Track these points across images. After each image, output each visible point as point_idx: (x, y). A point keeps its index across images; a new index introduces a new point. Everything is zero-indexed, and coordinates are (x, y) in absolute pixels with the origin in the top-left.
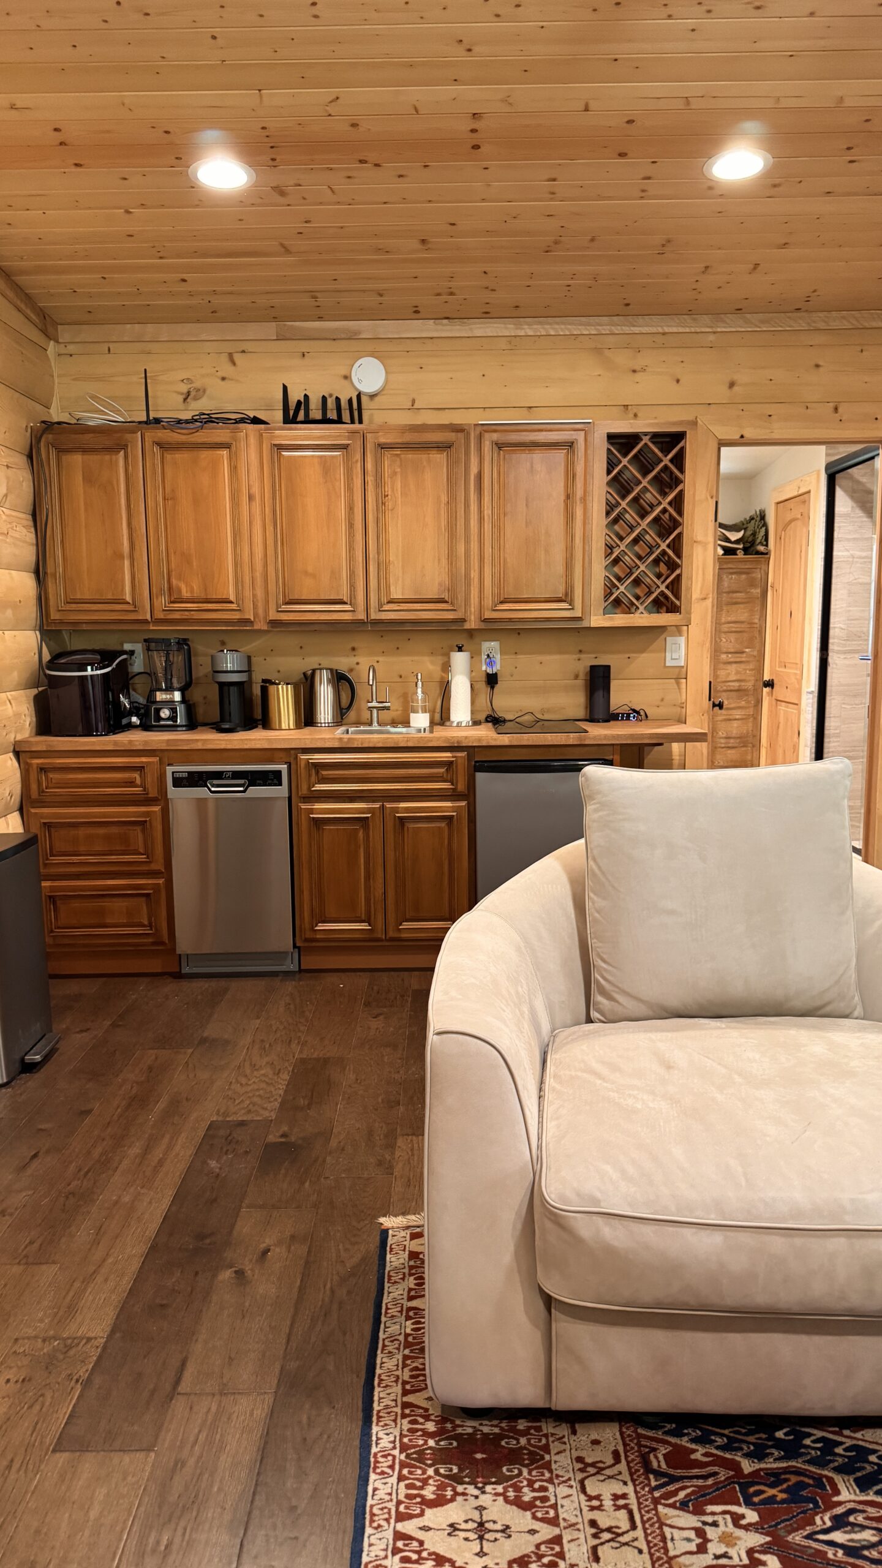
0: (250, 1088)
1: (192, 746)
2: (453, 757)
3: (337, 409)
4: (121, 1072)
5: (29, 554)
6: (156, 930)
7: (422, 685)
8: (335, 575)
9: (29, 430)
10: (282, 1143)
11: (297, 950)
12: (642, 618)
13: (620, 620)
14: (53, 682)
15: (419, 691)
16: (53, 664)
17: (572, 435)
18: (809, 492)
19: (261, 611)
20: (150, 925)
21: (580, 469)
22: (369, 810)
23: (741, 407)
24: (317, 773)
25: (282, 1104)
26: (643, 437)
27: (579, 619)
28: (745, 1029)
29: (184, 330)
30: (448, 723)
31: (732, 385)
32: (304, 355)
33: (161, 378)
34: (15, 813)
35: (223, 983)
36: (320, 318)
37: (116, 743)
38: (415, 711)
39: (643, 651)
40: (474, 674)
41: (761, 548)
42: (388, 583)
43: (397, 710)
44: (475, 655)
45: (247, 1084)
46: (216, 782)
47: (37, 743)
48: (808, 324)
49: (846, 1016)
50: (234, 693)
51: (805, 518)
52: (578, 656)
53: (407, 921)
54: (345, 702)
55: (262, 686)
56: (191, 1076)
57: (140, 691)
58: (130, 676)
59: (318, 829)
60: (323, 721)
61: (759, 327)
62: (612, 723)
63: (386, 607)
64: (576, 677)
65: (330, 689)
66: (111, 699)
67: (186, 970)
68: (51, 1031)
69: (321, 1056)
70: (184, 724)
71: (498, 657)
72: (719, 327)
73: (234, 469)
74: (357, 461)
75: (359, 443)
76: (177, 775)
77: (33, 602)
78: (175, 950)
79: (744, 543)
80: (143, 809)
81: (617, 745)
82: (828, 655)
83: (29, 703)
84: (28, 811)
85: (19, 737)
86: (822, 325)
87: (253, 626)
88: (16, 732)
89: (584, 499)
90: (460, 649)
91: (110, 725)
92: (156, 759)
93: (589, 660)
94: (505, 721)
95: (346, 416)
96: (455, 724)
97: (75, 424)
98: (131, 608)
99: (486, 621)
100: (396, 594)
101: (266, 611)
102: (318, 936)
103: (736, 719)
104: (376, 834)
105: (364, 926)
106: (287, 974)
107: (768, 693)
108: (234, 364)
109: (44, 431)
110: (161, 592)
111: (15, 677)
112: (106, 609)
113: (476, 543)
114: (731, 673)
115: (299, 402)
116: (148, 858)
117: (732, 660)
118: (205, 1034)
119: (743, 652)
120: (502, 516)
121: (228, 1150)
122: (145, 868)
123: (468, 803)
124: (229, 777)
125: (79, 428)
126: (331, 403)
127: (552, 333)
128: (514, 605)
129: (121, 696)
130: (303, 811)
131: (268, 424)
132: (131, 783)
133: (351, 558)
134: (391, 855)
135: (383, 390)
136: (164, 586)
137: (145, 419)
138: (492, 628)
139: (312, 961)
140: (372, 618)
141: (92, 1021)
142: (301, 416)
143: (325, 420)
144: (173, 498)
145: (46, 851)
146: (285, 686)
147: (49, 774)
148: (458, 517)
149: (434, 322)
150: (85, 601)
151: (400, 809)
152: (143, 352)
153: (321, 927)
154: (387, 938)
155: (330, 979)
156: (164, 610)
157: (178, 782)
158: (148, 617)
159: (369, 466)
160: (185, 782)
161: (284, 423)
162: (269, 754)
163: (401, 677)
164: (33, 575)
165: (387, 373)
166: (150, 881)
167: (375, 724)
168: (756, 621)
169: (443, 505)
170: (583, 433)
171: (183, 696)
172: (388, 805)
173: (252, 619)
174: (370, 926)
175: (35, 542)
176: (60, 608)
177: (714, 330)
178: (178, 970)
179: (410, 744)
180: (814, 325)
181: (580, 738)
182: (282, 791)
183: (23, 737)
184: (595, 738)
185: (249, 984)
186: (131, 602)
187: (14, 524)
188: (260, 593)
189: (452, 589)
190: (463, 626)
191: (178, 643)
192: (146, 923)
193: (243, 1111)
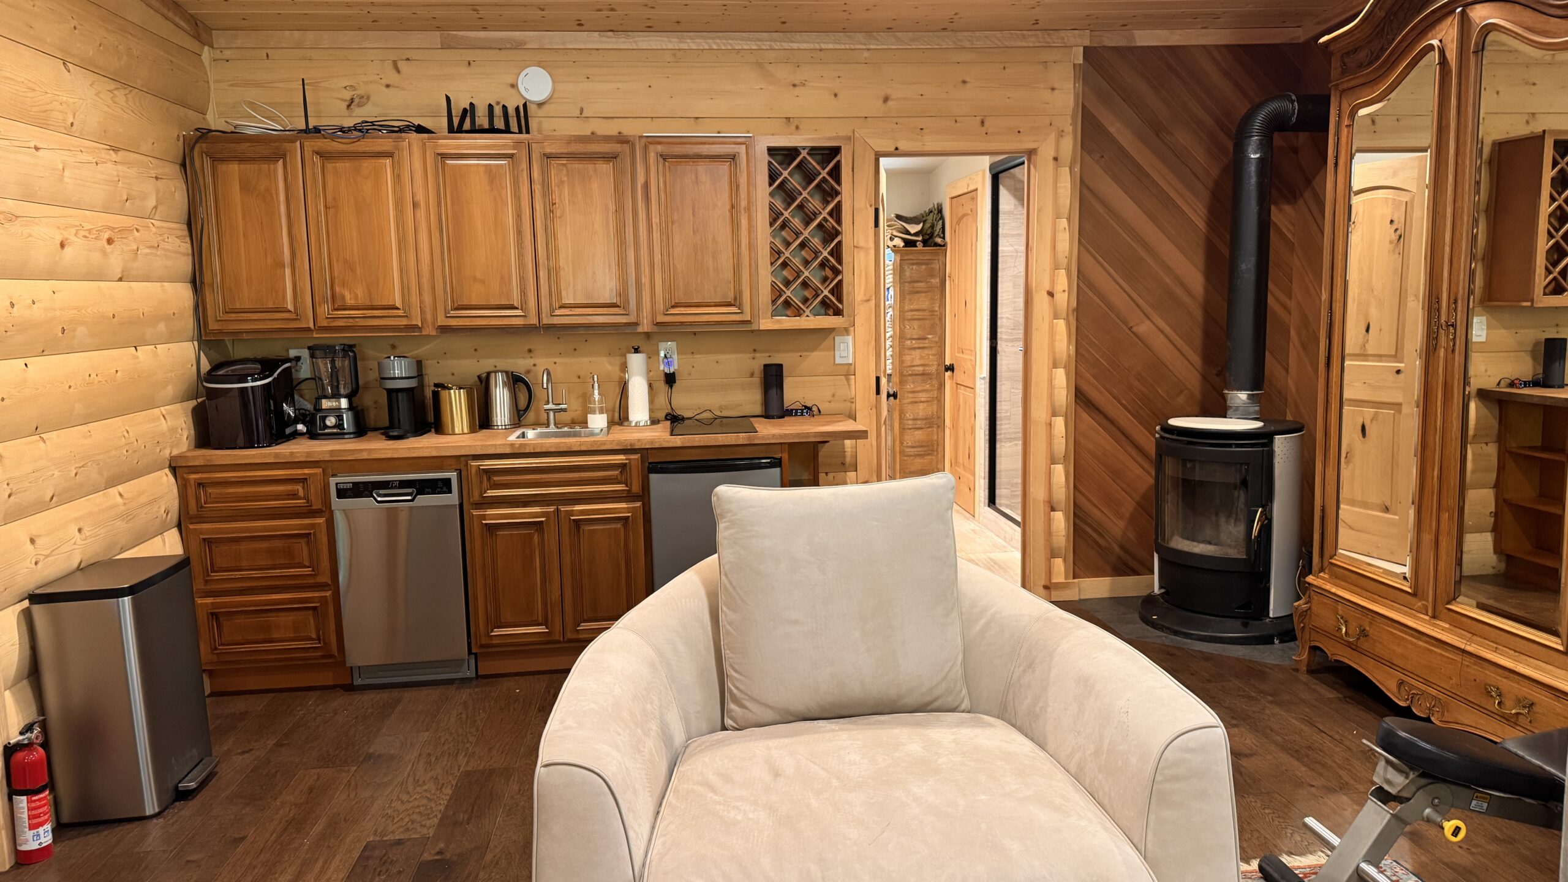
0: (411, 805)
1: (356, 456)
2: (626, 459)
3: (504, 116)
4: (281, 794)
5: (185, 264)
6: (325, 643)
7: (599, 387)
8: (505, 281)
9: (181, 139)
10: (437, 860)
11: (473, 656)
12: (810, 321)
13: (788, 322)
14: (212, 394)
15: (596, 392)
16: (211, 376)
17: (734, 148)
18: (976, 190)
19: (429, 317)
20: (319, 639)
21: (743, 180)
22: (542, 514)
23: (895, 120)
24: (489, 479)
25: (441, 820)
26: (802, 151)
27: (749, 322)
28: (855, 730)
29: (346, 37)
30: (626, 423)
31: (886, 99)
32: (469, 64)
33: (323, 84)
34: (173, 530)
35: (395, 693)
36: (485, 29)
37: (276, 455)
38: (594, 412)
39: (814, 349)
40: (651, 374)
41: (939, 240)
42: (559, 290)
43: (576, 410)
44: (652, 355)
45: (408, 801)
46: (382, 492)
47: (194, 457)
48: (954, 42)
49: (953, 710)
50: (402, 400)
51: (974, 212)
52: (752, 355)
53: (585, 621)
54: (523, 403)
55: (434, 392)
56: (352, 795)
57: (307, 397)
58: (294, 384)
59: (491, 535)
60: (499, 424)
61: (910, 45)
62: (786, 419)
63: (558, 312)
64: (752, 375)
65: (506, 392)
66: (272, 408)
67: (358, 682)
68: (211, 755)
69: (487, 767)
70: (351, 431)
71: (675, 357)
72: (873, 44)
73: (397, 178)
74: (523, 170)
75: (525, 152)
76: (341, 486)
77: (190, 312)
78: (344, 662)
79: (923, 236)
80: (307, 521)
81: (786, 443)
82: (997, 343)
83: (186, 416)
84: (187, 527)
85: (175, 452)
86: (967, 44)
87: (421, 332)
88: (172, 447)
89: (748, 209)
90: (637, 351)
91: (272, 434)
92: (319, 471)
93: (764, 359)
94: (683, 419)
95: (514, 126)
96: (633, 424)
97: (232, 132)
98: (293, 316)
99: (658, 324)
100: (568, 299)
101: (435, 317)
102: (494, 642)
103: (921, 402)
104: (551, 537)
105: (541, 629)
106: (464, 681)
107: (949, 376)
108: (398, 71)
109: (198, 140)
110: (324, 300)
111: (170, 391)
112: (267, 318)
113: (646, 249)
114: (915, 358)
115: (465, 110)
116: (313, 570)
117: (916, 346)
118: (371, 750)
119: (925, 339)
120: (670, 225)
121: (381, 871)
122: (311, 581)
123: (643, 504)
124: (396, 486)
125: (235, 136)
126: (498, 110)
127: (715, 47)
128: (685, 309)
129: (284, 405)
130: (475, 518)
131: (433, 133)
132: (294, 495)
133: (521, 265)
134: (567, 559)
135: (550, 98)
136: (327, 293)
137: (304, 127)
138: (664, 330)
139: (489, 667)
140: (544, 322)
141: (256, 741)
142: (467, 125)
143: (492, 130)
144: (335, 207)
145: (207, 565)
146: (457, 391)
147: (207, 489)
148: (627, 225)
149: (599, 35)
150: (246, 310)
151: (575, 512)
152: (304, 59)
153: (497, 632)
154: (565, 640)
155: (507, 684)
156: (327, 318)
157: (342, 493)
158: (311, 326)
159: (536, 174)
160: (349, 493)
161: (449, 133)
162: (438, 462)
163: (579, 377)
164: (189, 285)
165: (553, 82)
166: (316, 594)
167: (552, 425)
168: (937, 309)
169: (611, 213)
170: (744, 147)
171: (350, 403)
172: (563, 508)
173: (420, 326)
174: (547, 628)
175: (190, 252)
176: (218, 319)
177: (868, 47)
178: (351, 682)
179: (583, 448)
180: (960, 44)
181: (749, 438)
182: (453, 498)
183: (180, 451)
184: (763, 438)
185: (424, 692)
186: (292, 310)
187: (166, 236)
188: (427, 298)
189: (623, 293)
190: (636, 329)
191: (343, 350)
192: (314, 636)
193: (401, 830)
